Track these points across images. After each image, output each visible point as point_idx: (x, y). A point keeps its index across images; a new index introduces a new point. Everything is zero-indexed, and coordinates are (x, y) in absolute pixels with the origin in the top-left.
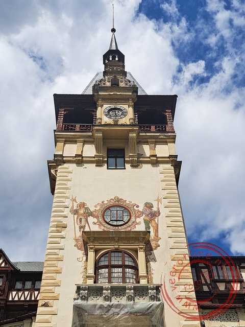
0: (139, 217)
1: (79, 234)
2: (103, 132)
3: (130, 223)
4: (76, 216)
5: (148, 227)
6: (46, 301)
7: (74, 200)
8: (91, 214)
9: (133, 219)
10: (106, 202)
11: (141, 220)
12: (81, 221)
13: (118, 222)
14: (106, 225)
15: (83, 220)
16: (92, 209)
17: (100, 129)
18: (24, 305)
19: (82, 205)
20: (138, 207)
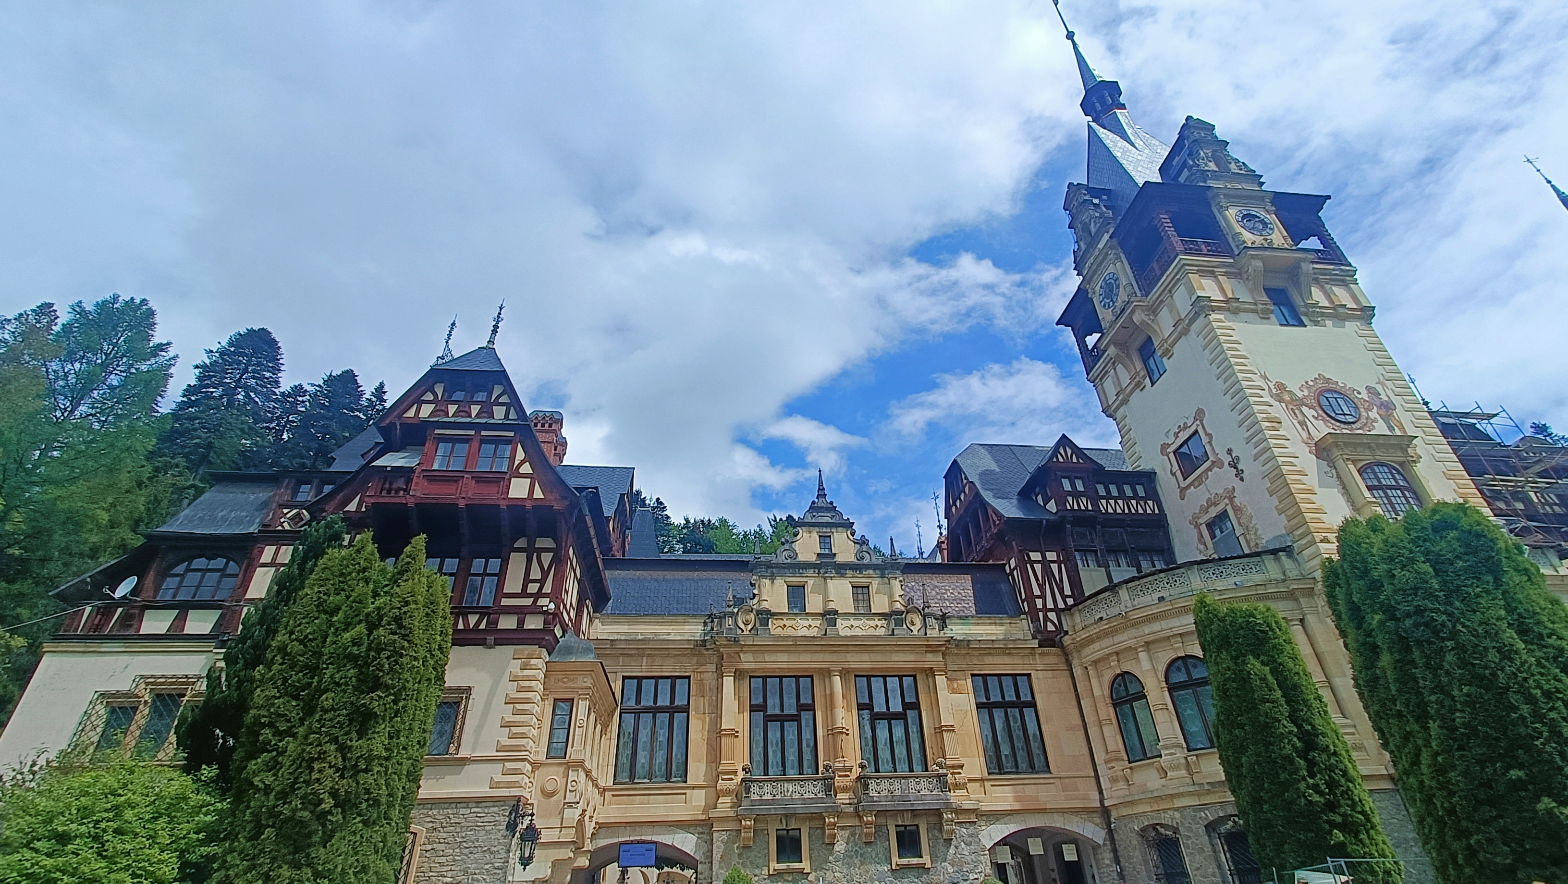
0: (1368, 410)
1: (1305, 435)
2: (1262, 259)
3: (1363, 420)
4: (1283, 405)
5: (1391, 428)
6: (1324, 535)
7: (1265, 377)
8: (1301, 403)
9: (1364, 414)
10: (1311, 383)
11: (1373, 414)
12: (1295, 413)
13: (1347, 417)
14: (1333, 422)
15: (1297, 412)
16: (1300, 394)
17: (1257, 255)
18: (1123, 520)
19: (1281, 387)
20: (1359, 393)
